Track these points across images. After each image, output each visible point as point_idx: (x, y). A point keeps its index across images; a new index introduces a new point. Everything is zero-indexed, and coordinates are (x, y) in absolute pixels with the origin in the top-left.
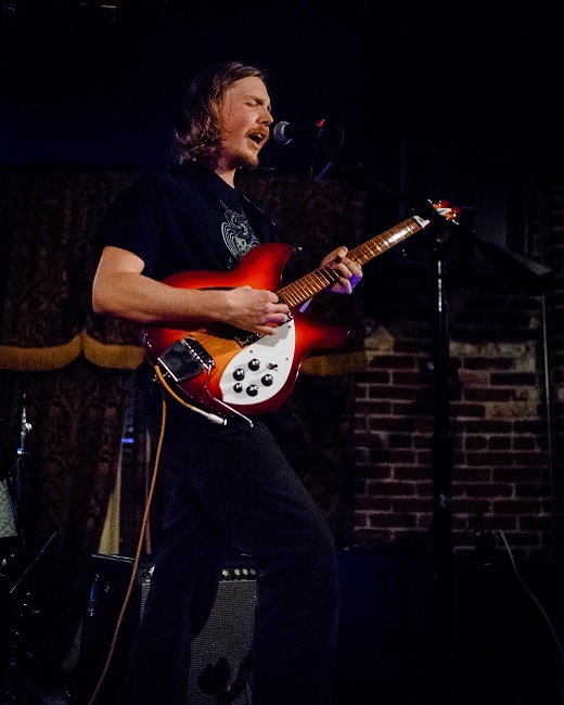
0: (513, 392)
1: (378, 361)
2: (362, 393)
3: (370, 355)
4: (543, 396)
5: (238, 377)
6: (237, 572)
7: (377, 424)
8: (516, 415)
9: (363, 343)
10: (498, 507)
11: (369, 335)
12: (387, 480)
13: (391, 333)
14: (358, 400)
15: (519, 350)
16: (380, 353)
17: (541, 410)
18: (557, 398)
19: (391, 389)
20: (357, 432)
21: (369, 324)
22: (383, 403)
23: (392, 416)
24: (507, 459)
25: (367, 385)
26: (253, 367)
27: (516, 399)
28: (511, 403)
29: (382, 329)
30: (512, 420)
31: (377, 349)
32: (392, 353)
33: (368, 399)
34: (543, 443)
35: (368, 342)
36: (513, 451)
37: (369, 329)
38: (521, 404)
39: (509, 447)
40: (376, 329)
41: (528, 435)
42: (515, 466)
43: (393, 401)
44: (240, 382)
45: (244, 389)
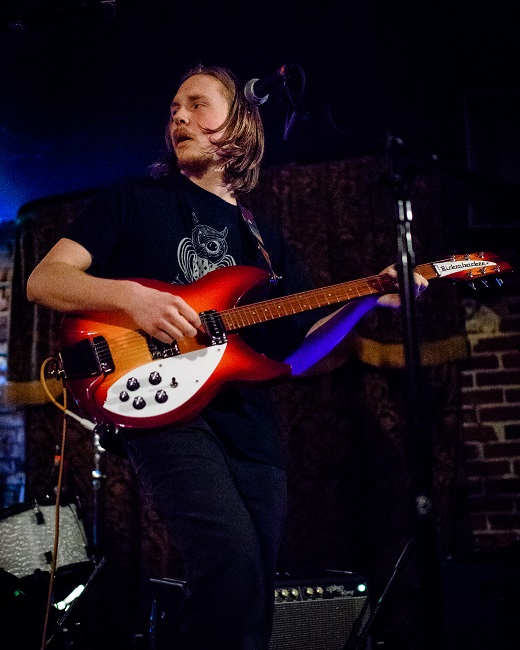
1: (484, 344)
2: (468, 381)
3: (473, 339)
6: (309, 591)
7: (490, 415)
9: (464, 327)
11: (471, 317)
12: (507, 476)
13: (496, 312)
14: (464, 390)
16: (484, 336)
19: (500, 374)
20: (466, 425)
21: (470, 305)
22: (492, 391)
23: (505, 404)
25: (473, 373)
29: (484, 309)
31: (481, 331)
32: (498, 334)
33: (475, 388)
35: (469, 324)
37: (469, 311)
40: (477, 309)
43: (505, 388)
44: (130, 393)
45: (131, 401)
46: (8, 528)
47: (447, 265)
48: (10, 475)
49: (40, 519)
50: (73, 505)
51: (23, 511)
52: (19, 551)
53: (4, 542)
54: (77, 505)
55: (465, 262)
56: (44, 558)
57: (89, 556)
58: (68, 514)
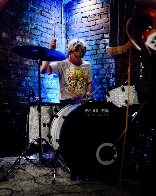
46: (113, 92)
48: (111, 79)
49: (123, 90)
50: (134, 86)
51: (118, 87)
52: (117, 100)
53: (112, 97)
54: (135, 86)
56: (125, 102)
57: (139, 102)
58: (132, 88)
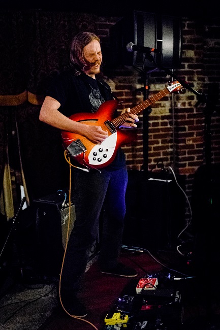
0: (160, 104)
4: (171, 106)
5: (95, 154)
8: (161, 113)
10: (155, 149)
13: (114, 82)
15: (163, 87)
17: (170, 111)
18: (177, 106)
24: (158, 130)
26: (100, 151)
27: (161, 107)
28: (160, 108)
29: (110, 80)
30: (160, 115)
32: (114, 91)
34: (171, 123)
36: (160, 127)
38: (163, 108)
39: (158, 126)
40: (107, 80)
41: (166, 120)
42: (161, 133)
44: (96, 157)
45: (97, 159)
47: (171, 87)
55: (176, 85)
